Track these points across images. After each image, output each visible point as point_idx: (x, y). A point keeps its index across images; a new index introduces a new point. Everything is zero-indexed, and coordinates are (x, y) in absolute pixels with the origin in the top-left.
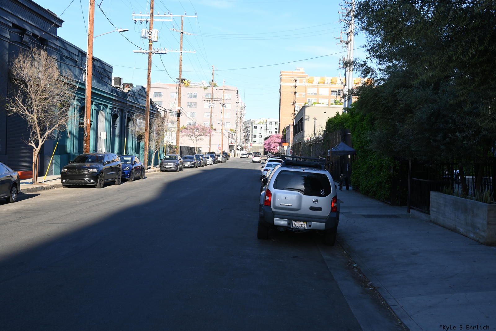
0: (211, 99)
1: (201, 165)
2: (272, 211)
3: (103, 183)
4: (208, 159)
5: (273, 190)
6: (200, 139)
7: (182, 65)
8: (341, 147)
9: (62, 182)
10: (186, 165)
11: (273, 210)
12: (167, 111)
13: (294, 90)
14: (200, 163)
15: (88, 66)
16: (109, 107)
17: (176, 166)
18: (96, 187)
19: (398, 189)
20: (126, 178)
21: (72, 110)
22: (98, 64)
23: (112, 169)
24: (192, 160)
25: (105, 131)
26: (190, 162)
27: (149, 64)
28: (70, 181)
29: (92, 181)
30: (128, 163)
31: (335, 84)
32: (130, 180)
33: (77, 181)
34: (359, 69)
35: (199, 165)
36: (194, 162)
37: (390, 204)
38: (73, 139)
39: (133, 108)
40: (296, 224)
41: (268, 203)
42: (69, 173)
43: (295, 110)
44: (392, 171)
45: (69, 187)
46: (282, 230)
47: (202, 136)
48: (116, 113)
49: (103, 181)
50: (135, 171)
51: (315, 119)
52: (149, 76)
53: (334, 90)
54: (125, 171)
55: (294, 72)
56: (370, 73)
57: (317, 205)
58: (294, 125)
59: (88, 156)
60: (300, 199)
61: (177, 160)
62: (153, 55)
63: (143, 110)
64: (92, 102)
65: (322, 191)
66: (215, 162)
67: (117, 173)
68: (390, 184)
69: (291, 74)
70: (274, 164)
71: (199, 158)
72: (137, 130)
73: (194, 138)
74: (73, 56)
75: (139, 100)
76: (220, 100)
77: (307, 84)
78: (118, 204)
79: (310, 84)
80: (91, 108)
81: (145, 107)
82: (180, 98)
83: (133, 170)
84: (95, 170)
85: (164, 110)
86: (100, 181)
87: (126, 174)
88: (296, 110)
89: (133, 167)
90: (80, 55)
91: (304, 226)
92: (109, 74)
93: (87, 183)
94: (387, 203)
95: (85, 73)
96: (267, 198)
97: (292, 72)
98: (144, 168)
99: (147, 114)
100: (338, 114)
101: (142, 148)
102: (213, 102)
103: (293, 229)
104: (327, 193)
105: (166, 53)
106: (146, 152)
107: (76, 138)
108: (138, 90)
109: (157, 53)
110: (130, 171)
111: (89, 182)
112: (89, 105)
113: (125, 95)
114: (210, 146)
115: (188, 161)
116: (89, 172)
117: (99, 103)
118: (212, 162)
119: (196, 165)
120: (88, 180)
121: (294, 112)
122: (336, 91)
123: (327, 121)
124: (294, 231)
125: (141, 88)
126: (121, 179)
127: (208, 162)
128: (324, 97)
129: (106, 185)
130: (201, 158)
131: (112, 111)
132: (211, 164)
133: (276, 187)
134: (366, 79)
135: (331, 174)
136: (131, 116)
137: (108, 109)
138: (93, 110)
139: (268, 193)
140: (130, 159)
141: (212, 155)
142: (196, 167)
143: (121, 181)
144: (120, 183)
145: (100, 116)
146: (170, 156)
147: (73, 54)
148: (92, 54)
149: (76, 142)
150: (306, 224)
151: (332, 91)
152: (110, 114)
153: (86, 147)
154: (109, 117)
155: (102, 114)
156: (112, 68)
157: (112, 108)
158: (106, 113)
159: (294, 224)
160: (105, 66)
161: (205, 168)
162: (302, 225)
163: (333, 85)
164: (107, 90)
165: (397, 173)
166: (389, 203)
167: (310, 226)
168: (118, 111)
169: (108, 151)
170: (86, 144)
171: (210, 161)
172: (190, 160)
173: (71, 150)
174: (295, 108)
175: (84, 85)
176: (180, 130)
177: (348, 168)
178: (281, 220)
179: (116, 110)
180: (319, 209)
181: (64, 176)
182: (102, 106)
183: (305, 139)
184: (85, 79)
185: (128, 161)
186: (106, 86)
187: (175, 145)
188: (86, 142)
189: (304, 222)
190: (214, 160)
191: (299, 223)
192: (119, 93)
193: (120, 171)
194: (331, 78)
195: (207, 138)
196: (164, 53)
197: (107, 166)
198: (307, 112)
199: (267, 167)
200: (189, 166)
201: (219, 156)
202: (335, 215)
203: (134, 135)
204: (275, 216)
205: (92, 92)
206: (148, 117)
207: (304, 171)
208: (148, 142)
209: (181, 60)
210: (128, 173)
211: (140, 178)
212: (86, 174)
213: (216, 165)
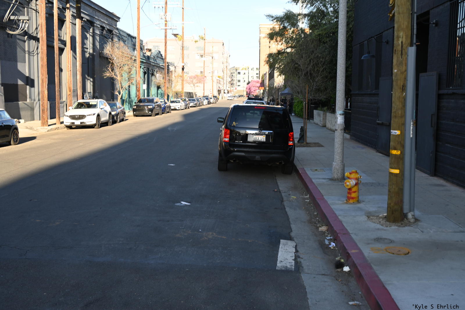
0: (204, 54)
4: (204, 101)
6: (197, 86)
8: (287, 90)
9: (134, 114)
10: (190, 105)
14: (199, 104)
18: (151, 116)
24: (194, 102)
26: (193, 103)
27: (166, 36)
28: (138, 113)
29: (150, 113)
35: (199, 105)
39: (154, 66)
42: (137, 109)
45: (137, 116)
47: (198, 84)
50: (167, 108)
58: (269, 72)
63: (161, 68)
66: (209, 103)
67: (160, 109)
69: (269, 26)
71: (198, 100)
72: (157, 81)
73: (192, 85)
75: (157, 61)
81: (164, 66)
84: (151, 107)
86: (154, 113)
87: (163, 109)
89: (166, 105)
108: (157, 53)
109: (171, 29)
110: (165, 108)
111: (148, 113)
114: (204, 91)
115: (191, 103)
116: (148, 108)
118: (207, 103)
119: (197, 105)
126: (161, 112)
127: (204, 102)
129: (156, 115)
130: (200, 100)
131: (144, 70)
136: (153, 72)
137: (141, 69)
140: (163, 100)
141: (206, 98)
142: (197, 107)
143: (162, 114)
147: (124, 36)
152: (143, 72)
153: (138, 94)
154: (142, 74)
157: (143, 68)
161: (203, 107)
168: (146, 70)
171: (205, 102)
181: (134, 110)
183: (276, 84)
185: (162, 102)
187: (181, 90)
188: (138, 91)
190: (208, 102)
192: (147, 57)
193: (161, 107)
195: (201, 85)
197: (156, 105)
200: (193, 106)
201: (211, 98)
203: (155, 84)
208: (167, 89)
211: (169, 112)
212: (146, 109)
213: (210, 105)
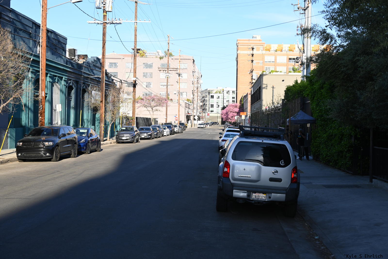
0: (167, 69)
1: (158, 136)
2: (231, 183)
3: (59, 156)
4: (164, 130)
5: (231, 162)
6: (157, 110)
7: (137, 35)
8: (301, 116)
9: (18, 156)
10: (143, 137)
11: (232, 181)
12: (123, 81)
13: (250, 58)
14: (157, 134)
15: (42, 38)
16: (63, 79)
17: (132, 137)
18: (51, 160)
19: (359, 158)
20: (82, 151)
21: (27, 83)
22: (52, 36)
23: (68, 142)
24: (148, 131)
25: (60, 104)
26: (147, 133)
27: (104, 34)
28: (25, 155)
29: (48, 154)
30: (83, 135)
31: (293, 51)
32: (86, 153)
33: (33, 155)
34: (317, 36)
35: (156, 136)
36: (150, 133)
37: (352, 174)
38: (28, 112)
39: (88, 79)
40: (254, 196)
41: (226, 174)
42: (25, 147)
43: (252, 79)
44: (353, 140)
45: (25, 160)
46: (241, 202)
47: (159, 107)
48: (71, 85)
49: (59, 154)
50: (92, 143)
51: (273, 88)
52: (104, 47)
53: (292, 57)
54: (81, 144)
55: (251, 40)
56: (329, 40)
57: (276, 176)
58: (252, 93)
59: (43, 129)
60: (259, 170)
61: (133, 132)
62: (108, 26)
63: (98, 81)
64: (47, 74)
65: (282, 162)
66: (172, 133)
67: (73, 146)
68: (351, 154)
69: (248, 42)
70: (232, 135)
71: (156, 129)
72: (93, 101)
73: (150, 109)
74: (27, 28)
75: (94, 71)
76: (176, 70)
77: (264, 52)
78: (74, 178)
79: (268, 52)
80: (46, 80)
81: (100, 78)
82: (136, 68)
83: (89, 142)
84: (51, 143)
85: (119, 80)
86: (56, 154)
87: (82, 146)
88: (254, 78)
89: (89, 139)
90: (34, 27)
91: (263, 198)
92: (64, 45)
93: (42, 156)
94: (348, 172)
95: (40, 45)
96: (226, 170)
97: (249, 40)
98: (100, 141)
99: (103, 86)
100: (296, 82)
101: (98, 120)
102: (169, 72)
103: (252, 200)
104: (287, 163)
105: (120, 24)
106: (101, 124)
107: (31, 110)
108: (93, 61)
109: (112, 24)
110: (87, 144)
111: (44, 155)
112: (44, 78)
113: (80, 66)
114: (167, 116)
115: (144, 133)
116: (44, 145)
117: (53, 75)
118: (169, 133)
119: (153, 137)
120: (44, 154)
121: (251, 81)
122: (294, 59)
123: (285, 89)
124: (254, 203)
125: (96, 59)
126: (77, 152)
127: (164, 133)
128: (281, 65)
129: (62, 158)
130: (158, 129)
131: (67, 83)
132: (168, 135)
133: (234, 158)
134: (325, 46)
135: (291, 144)
136: (86, 87)
137: (63, 81)
138: (48, 82)
139: (227, 165)
140: (86, 131)
141: (169, 125)
142: (153, 138)
143: (77, 154)
144: (76, 156)
145: (55, 88)
146: (126, 128)
147: (27, 26)
148: (46, 25)
149: (31, 115)
150: (265, 196)
151: (290, 59)
152: (65, 86)
153: (41, 120)
154: (64, 89)
155: (56, 86)
156: (67, 40)
157: (66, 80)
158: (61, 85)
159: (253, 196)
160: (60, 37)
162: (262, 197)
163: (291, 52)
164: (62, 62)
165: (359, 142)
166: (351, 172)
167: (270, 197)
168: (73, 83)
169: (63, 124)
170: (41, 117)
171: (167, 131)
172: (146, 131)
173: (26, 123)
174: (252, 77)
175: (38, 57)
176: (136, 101)
177: (307, 137)
178: (240, 192)
179: (71, 82)
180: (279, 180)
181: (19, 149)
182: (57, 78)
183: (264, 108)
184: (39, 51)
185: (83, 133)
186: (61, 58)
187: (131, 116)
188: (41, 114)
189: (263, 193)
190: (171, 131)
191: (259, 195)
192: (74, 64)
193: (76, 143)
194: (289, 45)
195: (163, 109)
196: (118, 24)
197: (63, 139)
198: (265, 80)
199: (225, 137)
200: (146, 137)
201: (176, 126)
202: (295, 186)
203: (89, 106)
204: (234, 187)
205: (47, 64)
206: (103, 89)
207: (263, 141)
208: (104, 114)
209: (136, 30)
210: (84, 146)
211: (96, 151)
212: (41, 148)
213: (173, 136)
